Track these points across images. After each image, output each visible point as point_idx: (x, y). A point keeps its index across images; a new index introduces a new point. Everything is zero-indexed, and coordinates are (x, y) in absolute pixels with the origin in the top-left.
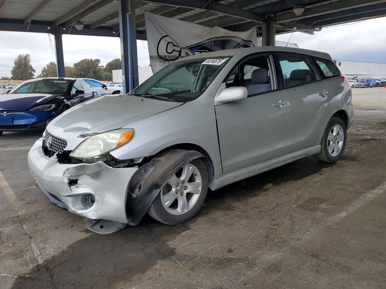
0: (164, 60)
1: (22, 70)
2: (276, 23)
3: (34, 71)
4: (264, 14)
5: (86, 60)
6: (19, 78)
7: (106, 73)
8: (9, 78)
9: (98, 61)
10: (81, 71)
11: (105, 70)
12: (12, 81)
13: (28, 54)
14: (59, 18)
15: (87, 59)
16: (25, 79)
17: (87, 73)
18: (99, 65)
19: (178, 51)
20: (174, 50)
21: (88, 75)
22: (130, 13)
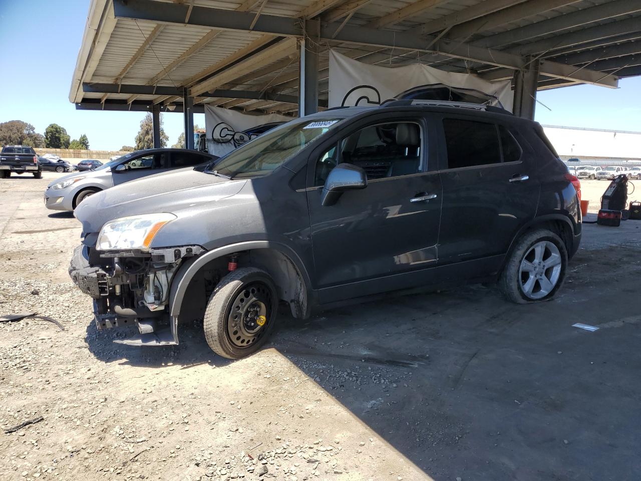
1: (150, 137)
19: (231, 135)
20: (228, 134)
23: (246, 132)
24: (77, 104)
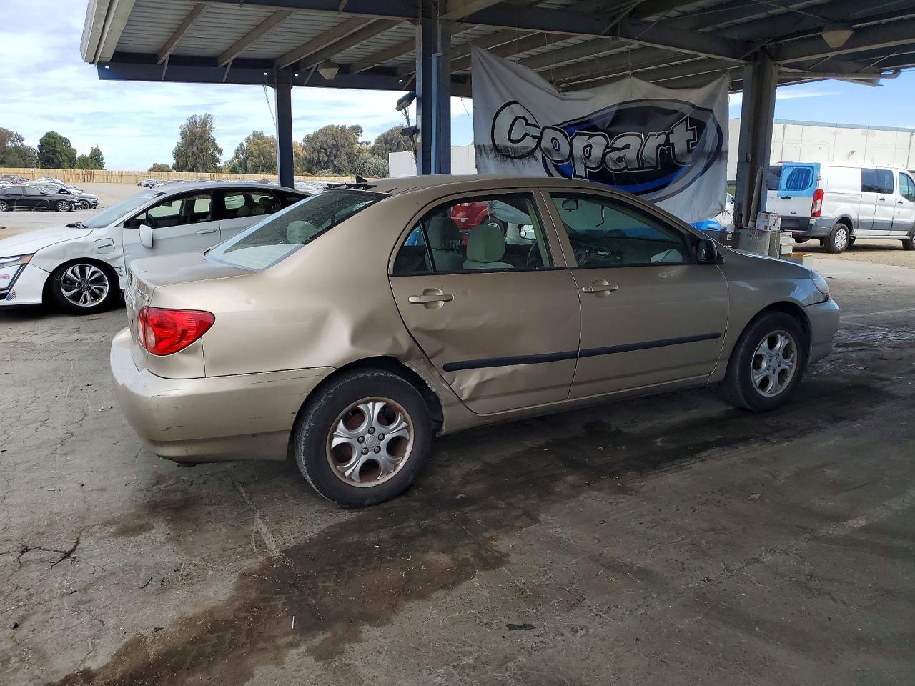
0: (504, 155)
1: (195, 149)
2: (778, 62)
3: (220, 151)
4: (749, 43)
5: (330, 128)
6: (190, 167)
7: (376, 160)
8: (168, 166)
9: (357, 130)
10: (319, 153)
11: (373, 151)
12: (175, 173)
13: (209, 115)
14: (286, 54)
15: (333, 126)
16: (200, 169)
17: (332, 158)
18: (360, 140)
19: (534, 137)
20: (526, 135)
21: (335, 162)
22: (440, 54)
23: (564, 128)
24: (101, 65)
